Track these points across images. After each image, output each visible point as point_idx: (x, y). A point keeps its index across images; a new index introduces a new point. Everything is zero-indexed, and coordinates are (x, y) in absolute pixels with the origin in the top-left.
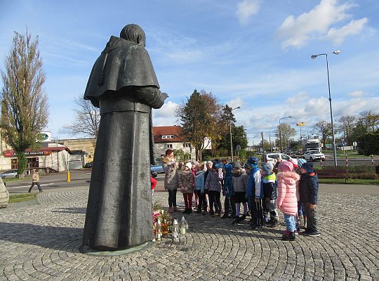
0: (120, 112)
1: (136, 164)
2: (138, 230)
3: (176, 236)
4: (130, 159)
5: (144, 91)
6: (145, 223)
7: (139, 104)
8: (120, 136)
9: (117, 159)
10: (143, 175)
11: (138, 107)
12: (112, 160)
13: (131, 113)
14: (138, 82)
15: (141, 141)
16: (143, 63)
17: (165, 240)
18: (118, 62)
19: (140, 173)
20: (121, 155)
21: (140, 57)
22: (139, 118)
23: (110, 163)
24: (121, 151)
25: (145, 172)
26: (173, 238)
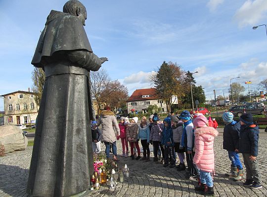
0: (58, 75)
1: (71, 120)
2: (74, 181)
3: (112, 185)
4: (65, 117)
5: (75, 54)
6: (81, 174)
7: (74, 67)
8: (57, 96)
9: (55, 117)
10: (79, 131)
11: (74, 70)
12: (49, 118)
13: (66, 76)
14: (67, 47)
15: (76, 99)
16: (74, 30)
17: (103, 188)
18: (54, 31)
19: (75, 128)
20: (57, 113)
21: (72, 25)
22: (74, 79)
23: (47, 121)
24: (58, 109)
25: (81, 127)
26: (109, 187)
